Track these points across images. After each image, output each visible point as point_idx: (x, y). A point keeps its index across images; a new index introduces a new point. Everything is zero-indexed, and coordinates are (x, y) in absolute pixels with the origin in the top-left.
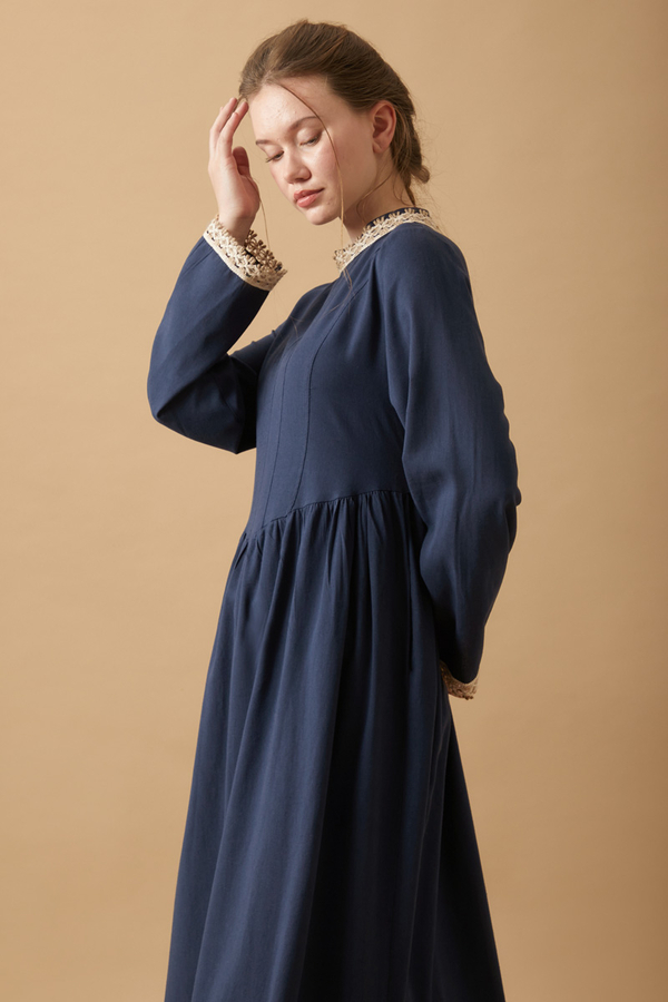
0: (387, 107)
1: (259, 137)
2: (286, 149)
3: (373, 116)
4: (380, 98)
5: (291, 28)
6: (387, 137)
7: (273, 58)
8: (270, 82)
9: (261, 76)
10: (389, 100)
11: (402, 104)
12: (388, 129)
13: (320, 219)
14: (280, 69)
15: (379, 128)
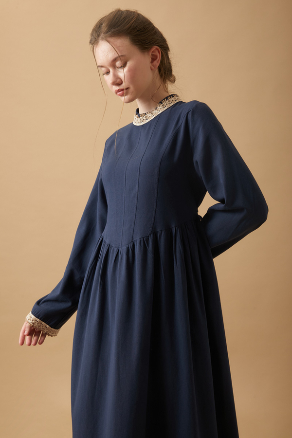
0: (157, 49)
1: (98, 65)
2: (111, 70)
3: (151, 53)
4: (153, 45)
5: (112, 13)
6: (157, 63)
7: (104, 27)
8: (102, 39)
9: (99, 36)
10: (158, 46)
11: (164, 47)
12: (158, 59)
13: (127, 101)
14: (107, 33)
15: (153, 59)
